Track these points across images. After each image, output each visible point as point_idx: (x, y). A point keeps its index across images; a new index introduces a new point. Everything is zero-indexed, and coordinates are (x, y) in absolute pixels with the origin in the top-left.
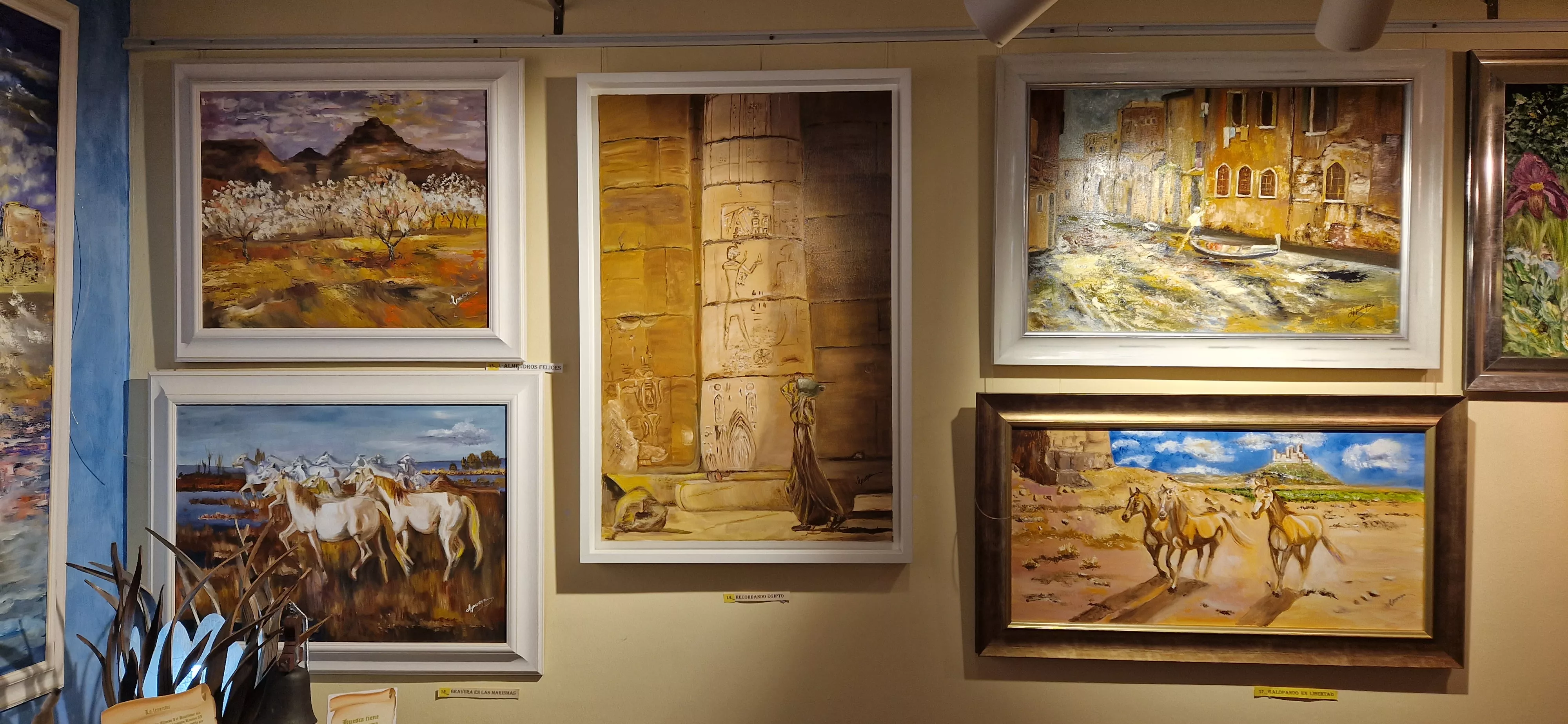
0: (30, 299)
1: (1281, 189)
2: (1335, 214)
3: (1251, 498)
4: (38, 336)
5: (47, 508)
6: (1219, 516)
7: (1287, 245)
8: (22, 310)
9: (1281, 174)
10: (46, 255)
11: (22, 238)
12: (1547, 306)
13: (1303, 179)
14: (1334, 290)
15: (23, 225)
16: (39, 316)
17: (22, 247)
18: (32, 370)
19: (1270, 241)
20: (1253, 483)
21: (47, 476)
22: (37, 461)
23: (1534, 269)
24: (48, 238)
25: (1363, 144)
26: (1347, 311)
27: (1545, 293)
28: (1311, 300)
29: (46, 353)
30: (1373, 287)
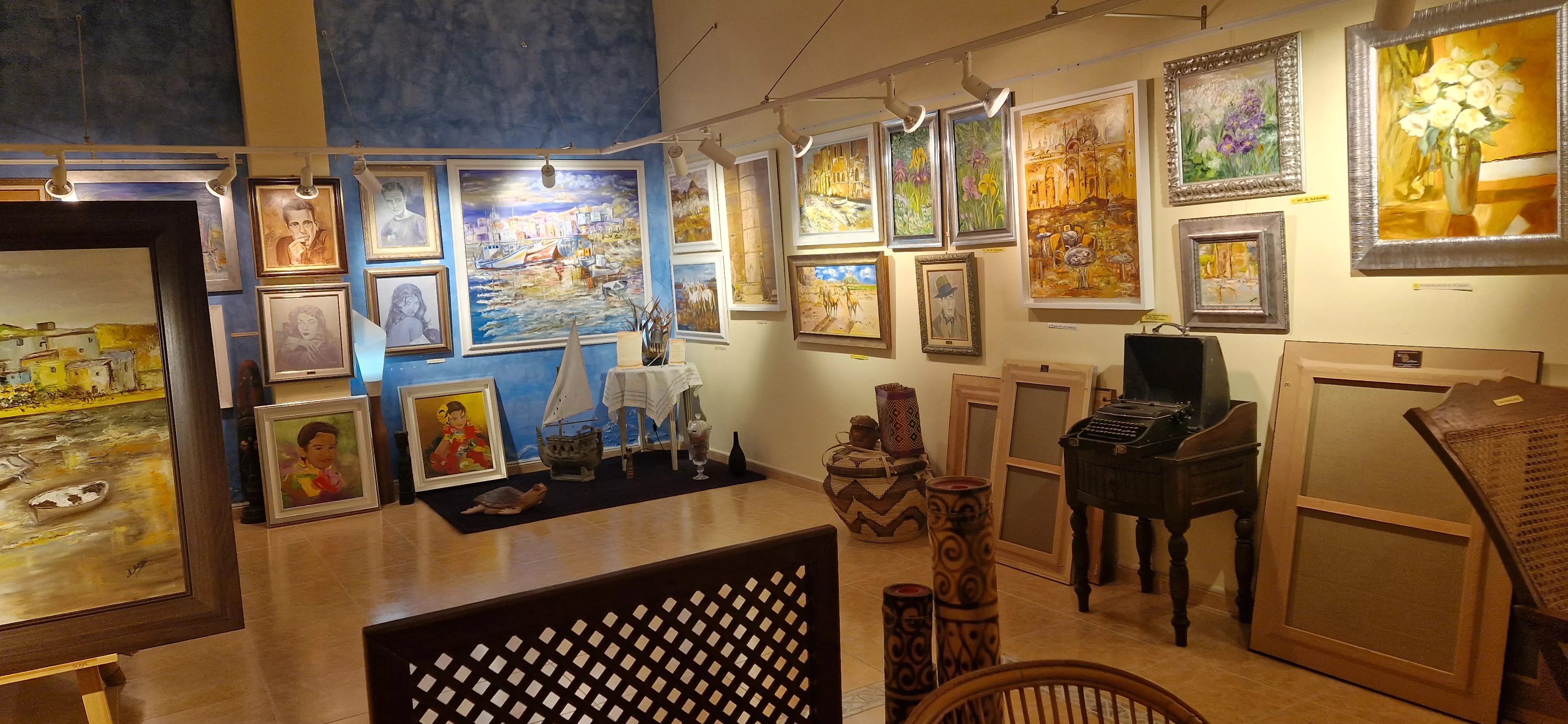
0: (633, 240)
1: (846, 179)
2: (858, 187)
3: (843, 289)
4: (637, 249)
5: (643, 292)
6: (837, 295)
7: (849, 200)
8: (631, 243)
9: (846, 174)
10: (638, 229)
11: (630, 226)
12: (905, 215)
13: (850, 175)
14: (860, 214)
15: (630, 222)
16: (637, 244)
17: (630, 228)
18: (636, 258)
19: (844, 198)
20: (843, 284)
21: (643, 284)
22: (640, 280)
23: (902, 202)
24: (638, 224)
25: (861, 160)
26: (862, 221)
27: (904, 211)
28: (855, 218)
29: (640, 253)
30: (867, 212)
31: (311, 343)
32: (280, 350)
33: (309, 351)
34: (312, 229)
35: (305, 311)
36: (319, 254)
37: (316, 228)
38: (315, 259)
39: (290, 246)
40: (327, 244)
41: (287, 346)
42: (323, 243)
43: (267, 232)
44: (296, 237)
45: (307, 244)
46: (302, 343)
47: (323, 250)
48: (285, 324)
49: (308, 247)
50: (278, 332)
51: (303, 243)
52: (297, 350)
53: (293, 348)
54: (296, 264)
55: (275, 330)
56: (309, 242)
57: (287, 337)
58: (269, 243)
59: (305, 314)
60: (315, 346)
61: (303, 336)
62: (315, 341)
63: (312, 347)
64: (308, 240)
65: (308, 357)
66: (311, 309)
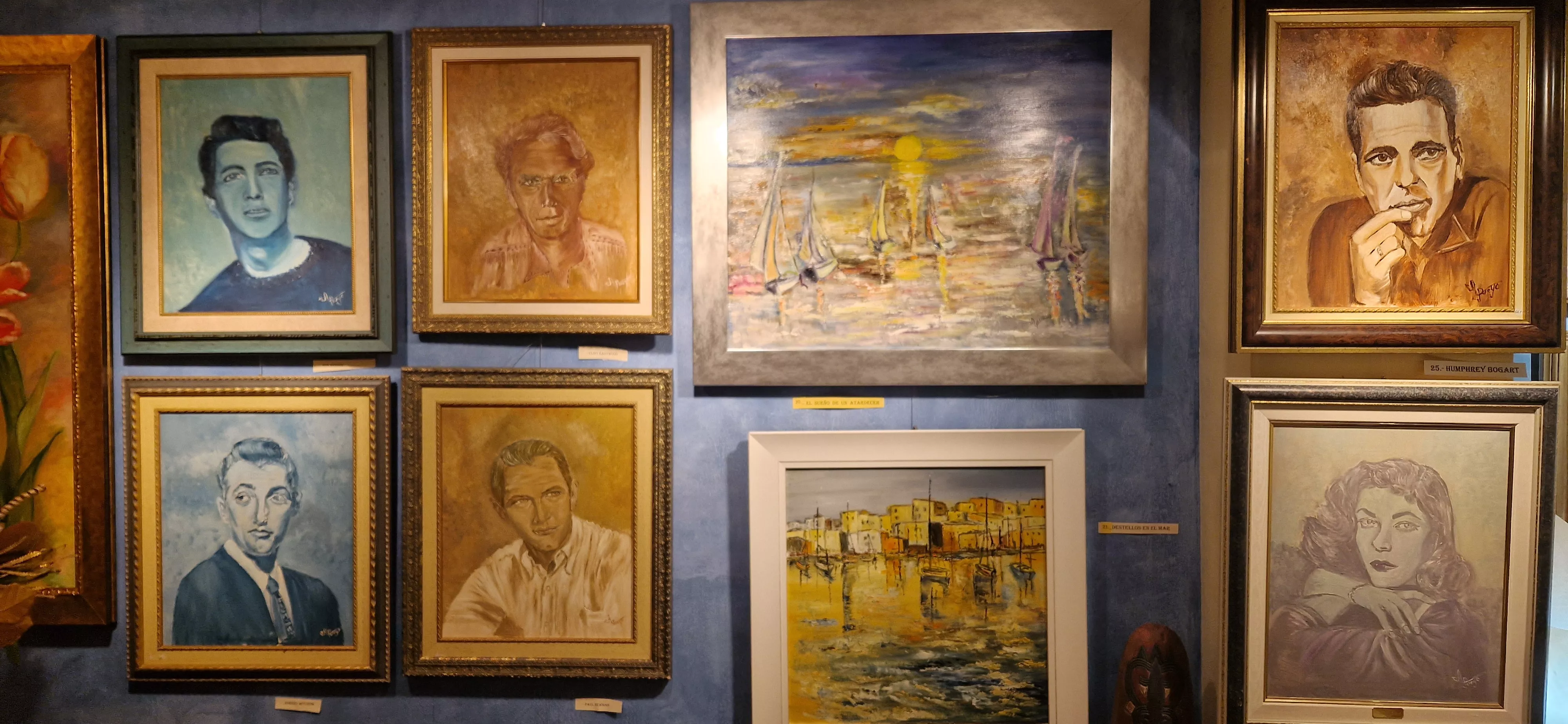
31: (1394, 602)
32: (1285, 615)
33: (1387, 628)
34: (1442, 175)
35: (1386, 482)
36: (1455, 268)
37: (1454, 171)
38: (1438, 289)
39: (1359, 236)
40: (1489, 233)
41: (1313, 603)
42: (1475, 228)
43: (1285, 181)
44: (1383, 204)
45: (1417, 230)
46: (1366, 597)
47: (1473, 252)
48: (1311, 525)
49: (1419, 242)
50: (1284, 547)
51: (1405, 226)
52: (1343, 620)
53: (1330, 612)
54: (1371, 301)
55: (1276, 541)
56: (1425, 225)
57: (1311, 569)
58: (1288, 223)
59: (1384, 492)
60: (1408, 611)
61: (1373, 573)
62: (1408, 594)
63: (1397, 616)
64: (1422, 214)
65: (1380, 651)
66: (1406, 472)
